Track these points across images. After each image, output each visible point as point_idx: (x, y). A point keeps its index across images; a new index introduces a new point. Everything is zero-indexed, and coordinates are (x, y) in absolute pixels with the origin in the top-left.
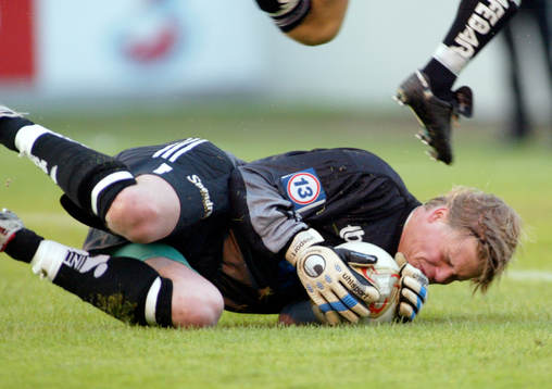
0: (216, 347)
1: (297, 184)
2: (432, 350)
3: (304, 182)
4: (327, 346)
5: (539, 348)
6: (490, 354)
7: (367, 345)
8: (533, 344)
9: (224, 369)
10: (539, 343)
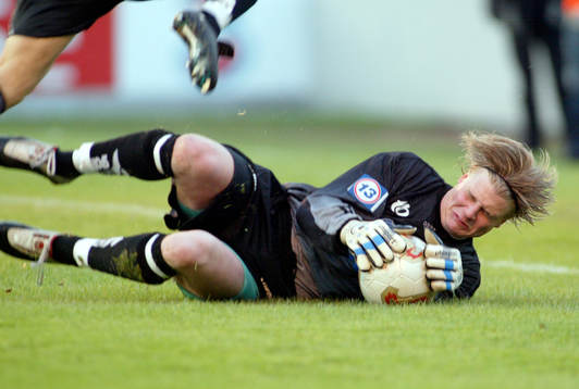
0: (262, 322)
1: (361, 190)
2: (451, 330)
3: (365, 187)
4: (359, 324)
5: (542, 331)
6: (500, 335)
7: (393, 324)
8: (537, 327)
9: (270, 342)
10: (542, 326)
